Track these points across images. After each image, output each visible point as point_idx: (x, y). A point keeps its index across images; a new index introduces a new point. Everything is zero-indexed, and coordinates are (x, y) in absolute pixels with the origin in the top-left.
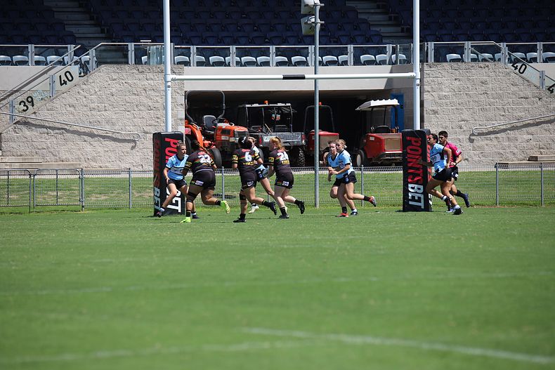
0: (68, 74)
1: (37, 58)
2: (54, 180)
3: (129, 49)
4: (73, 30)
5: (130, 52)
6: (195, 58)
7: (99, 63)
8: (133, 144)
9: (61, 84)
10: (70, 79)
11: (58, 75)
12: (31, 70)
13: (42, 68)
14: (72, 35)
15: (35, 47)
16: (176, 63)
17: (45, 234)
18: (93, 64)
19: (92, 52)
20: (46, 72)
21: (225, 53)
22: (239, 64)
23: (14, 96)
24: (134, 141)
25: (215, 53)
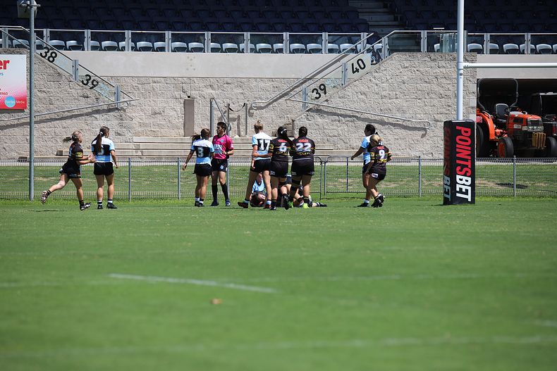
0: (360, 62)
1: (330, 46)
2: (344, 167)
3: (422, 36)
4: (366, 17)
5: (422, 40)
6: (489, 45)
7: (391, 51)
8: (424, 132)
9: (354, 72)
10: (362, 66)
11: (350, 63)
12: (324, 58)
13: (335, 56)
14: (365, 23)
15: (329, 35)
16: (469, 50)
17: (335, 220)
18: (385, 52)
19: (385, 40)
20: (339, 60)
21: (520, 40)
22: (534, 51)
23: (307, 84)
24: (425, 129)
25: (510, 40)
